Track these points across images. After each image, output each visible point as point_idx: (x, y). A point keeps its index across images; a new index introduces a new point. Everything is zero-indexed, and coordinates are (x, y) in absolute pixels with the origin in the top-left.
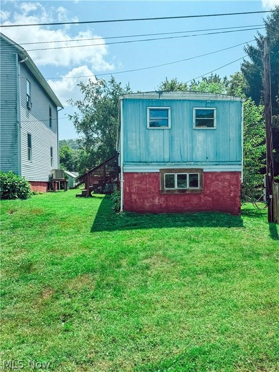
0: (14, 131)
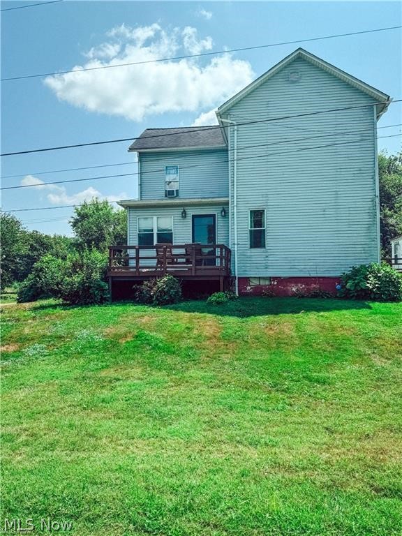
0: (371, 209)
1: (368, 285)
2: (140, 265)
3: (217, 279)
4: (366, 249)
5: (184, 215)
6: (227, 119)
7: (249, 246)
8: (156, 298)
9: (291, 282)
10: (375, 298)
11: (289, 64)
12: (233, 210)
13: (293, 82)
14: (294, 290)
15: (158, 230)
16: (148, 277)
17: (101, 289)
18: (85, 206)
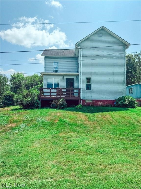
1: (126, 103)
2: (51, 95)
3: (78, 100)
4: (123, 91)
5: (63, 78)
6: (79, 47)
7: (86, 89)
8: (59, 106)
9: (99, 102)
10: (128, 107)
11: (99, 31)
12: (81, 77)
13: (100, 37)
14: (100, 104)
15: (54, 83)
16: (55, 99)
17: (38, 103)
18: (14, 74)
